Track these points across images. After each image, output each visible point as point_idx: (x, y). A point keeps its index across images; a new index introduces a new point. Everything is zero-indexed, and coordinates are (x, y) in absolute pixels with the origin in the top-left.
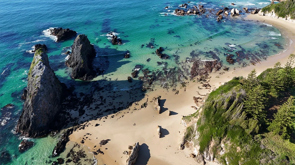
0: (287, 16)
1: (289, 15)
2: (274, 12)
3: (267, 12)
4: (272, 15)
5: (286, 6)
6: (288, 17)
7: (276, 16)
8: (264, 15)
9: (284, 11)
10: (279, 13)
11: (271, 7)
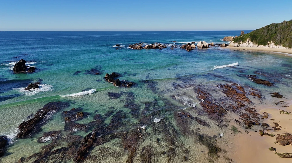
0: (269, 42)
1: (272, 42)
2: (250, 42)
3: (241, 42)
4: (248, 44)
5: (264, 33)
6: (271, 44)
7: (254, 45)
8: (238, 46)
9: (263, 38)
10: (257, 41)
11: (243, 37)
